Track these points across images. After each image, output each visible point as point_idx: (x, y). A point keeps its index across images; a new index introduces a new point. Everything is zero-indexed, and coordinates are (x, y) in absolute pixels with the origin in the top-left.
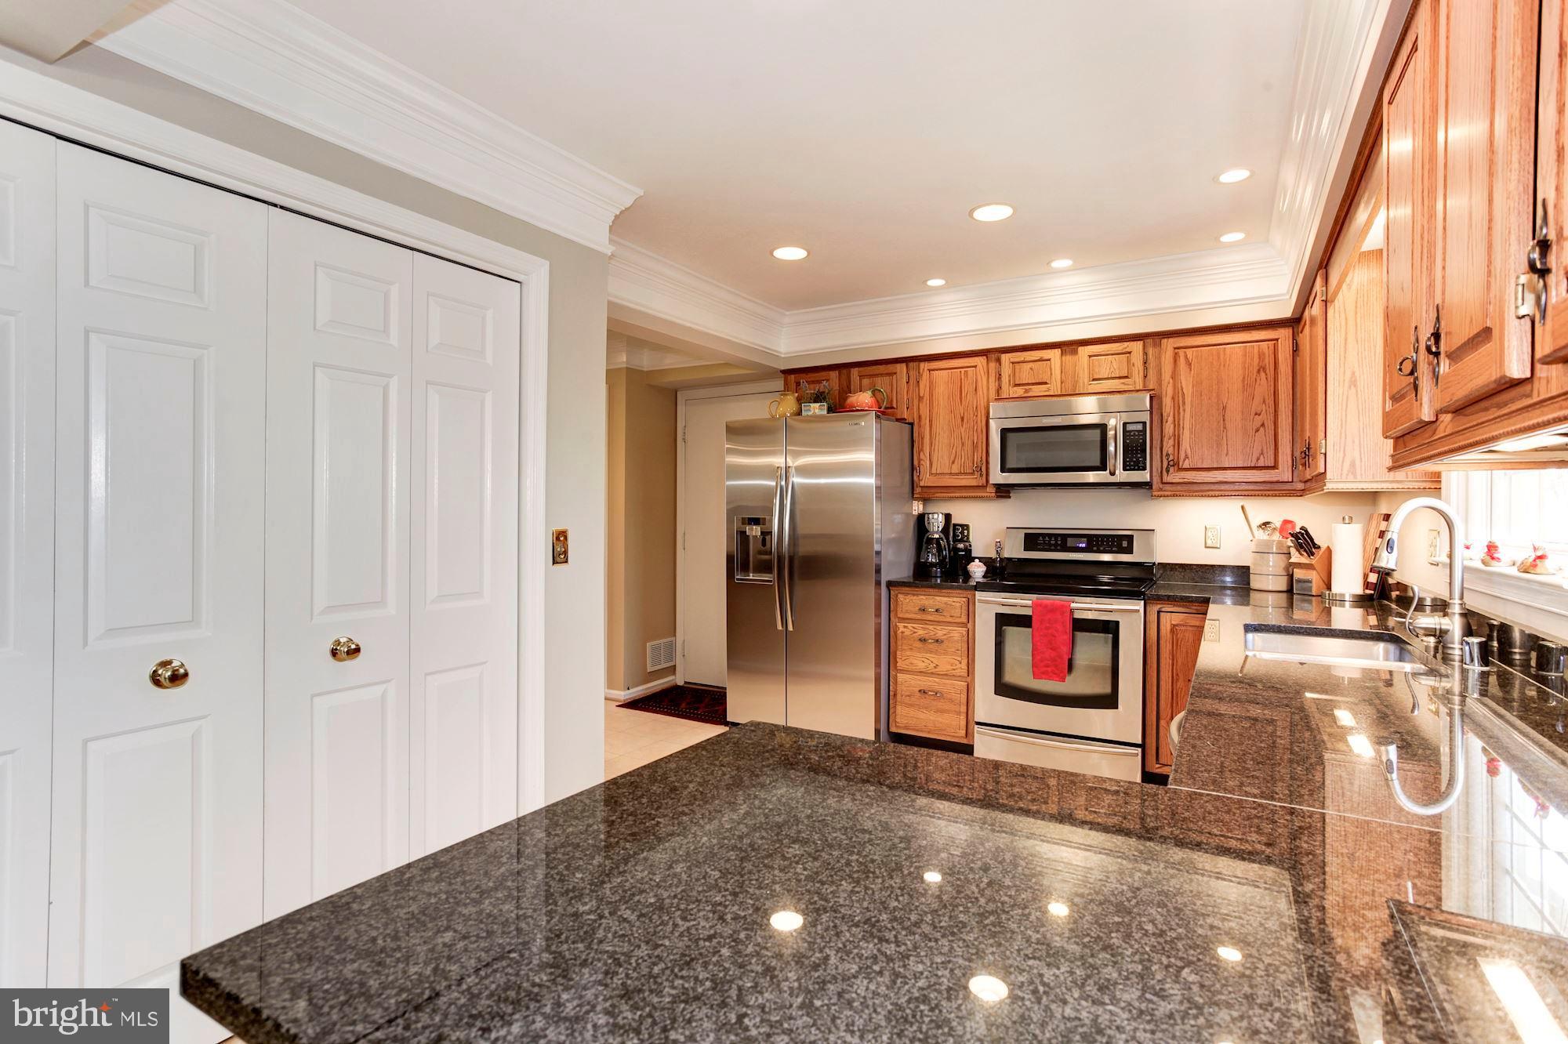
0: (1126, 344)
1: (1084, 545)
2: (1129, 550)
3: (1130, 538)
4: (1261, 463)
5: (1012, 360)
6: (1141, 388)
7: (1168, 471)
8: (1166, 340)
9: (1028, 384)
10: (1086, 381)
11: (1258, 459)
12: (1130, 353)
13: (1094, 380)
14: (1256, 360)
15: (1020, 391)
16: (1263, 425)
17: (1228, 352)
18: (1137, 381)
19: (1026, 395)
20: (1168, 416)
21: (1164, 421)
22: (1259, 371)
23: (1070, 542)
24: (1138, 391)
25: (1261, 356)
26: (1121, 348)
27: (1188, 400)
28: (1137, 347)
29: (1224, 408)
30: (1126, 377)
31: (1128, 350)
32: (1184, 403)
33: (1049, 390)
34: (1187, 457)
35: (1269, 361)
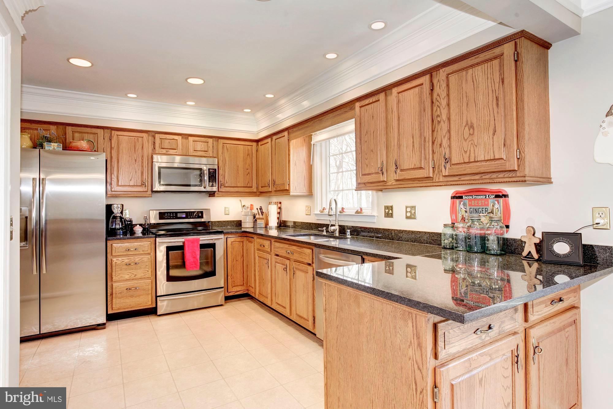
0: (207, 139)
1: (184, 216)
2: (202, 217)
3: (202, 213)
4: (248, 186)
5: (160, 137)
6: (212, 156)
7: (221, 187)
8: (220, 140)
9: (168, 149)
10: (192, 150)
11: (248, 184)
12: (208, 142)
13: (195, 151)
14: (247, 151)
15: (164, 151)
16: (249, 173)
17: (239, 147)
18: (211, 153)
19: (167, 153)
20: (221, 167)
21: (219, 169)
22: (248, 155)
23: (179, 215)
24: (211, 157)
25: (248, 150)
26: (205, 140)
27: (227, 162)
28: (210, 140)
29: (238, 166)
30: (207, 151)
31: (207, 141)
32: (226, 163)
33: (177, 152)
34: (227, 182)
35: (250, 152)
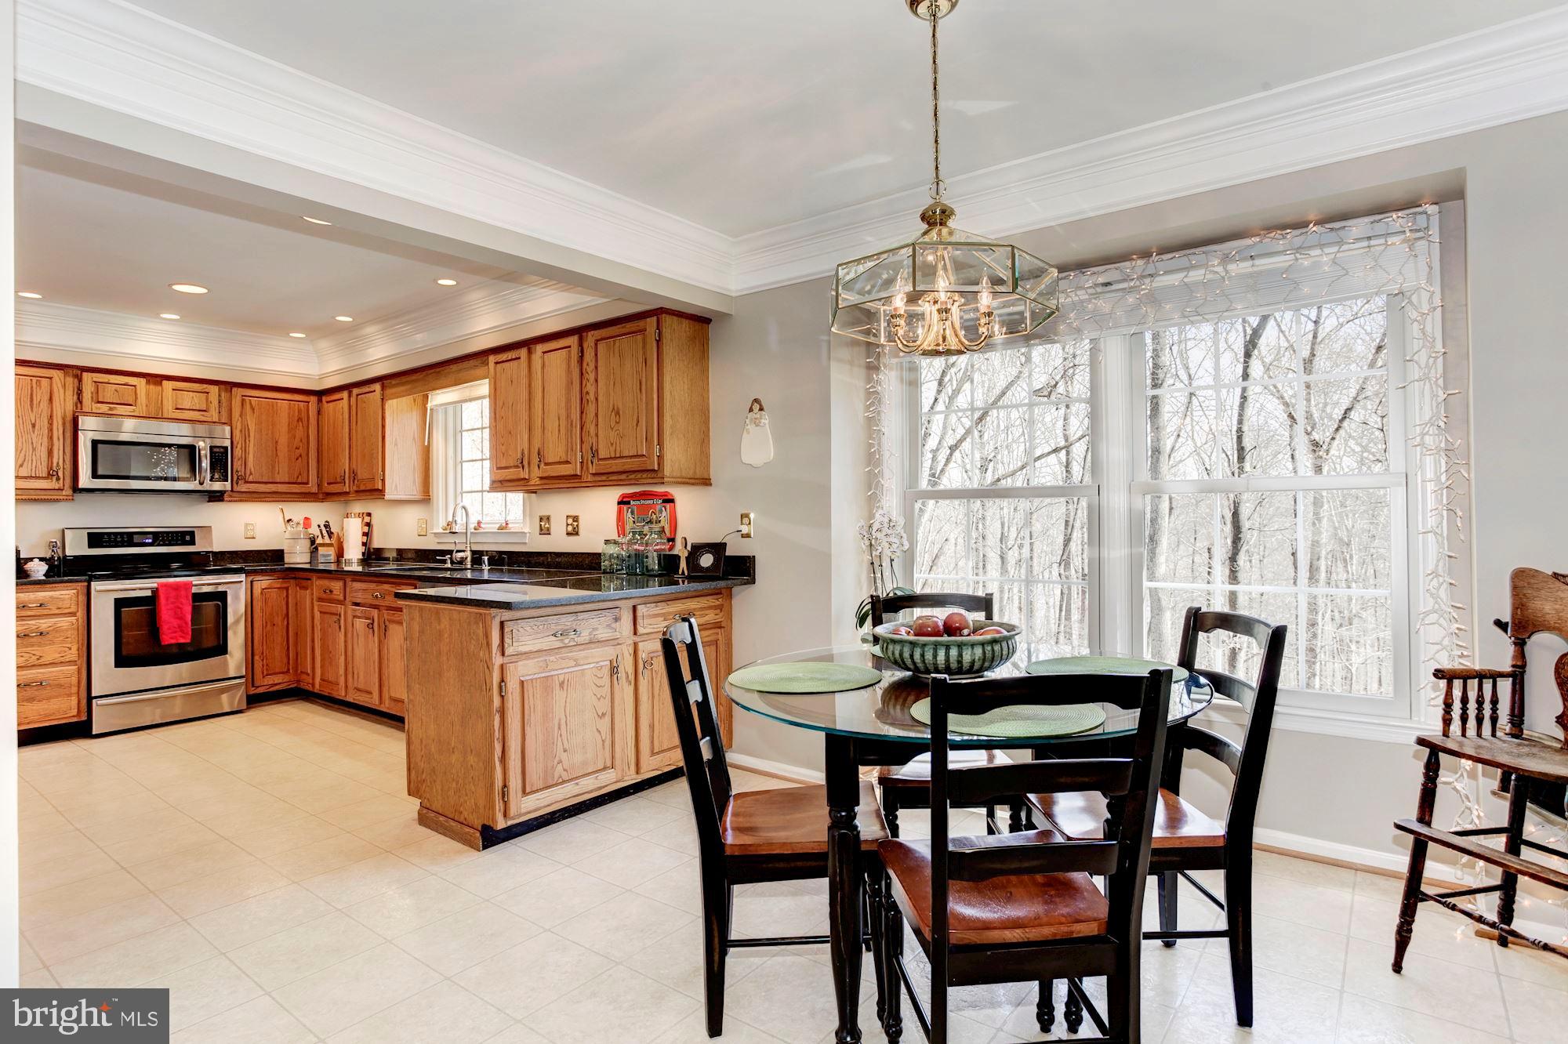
0: (205, 386)
1: (150, 541)
2: (192, 542)
3: (192, 534)
4: (299, 480)
5: (95, 379)
6: (217, 421)
7: (237, 484)
8: (236, 389)
9: (113, 403)
10: (170, 408)
11: (298, 477)
12: (208, 393)
13: (177, 409)
14: (297, 414)
15: (104, 408)
16: (301, 456)
17: (279, 404)
18: (214, 414)
19: (110, 412)
20: (238, 443)
21: (234, 447)
22: (298, 421)
23: (136, 539)
24: (214, 422)
25: (300, 411)
26: (201, 388)
27: (252, 434)
28: (214, 389)
29: (277, 442)
30: (205, 411)
31: (207, 390)
32: (249, 436)
33: (134, 411)
34: (251, 474)
35: (303, 415)
